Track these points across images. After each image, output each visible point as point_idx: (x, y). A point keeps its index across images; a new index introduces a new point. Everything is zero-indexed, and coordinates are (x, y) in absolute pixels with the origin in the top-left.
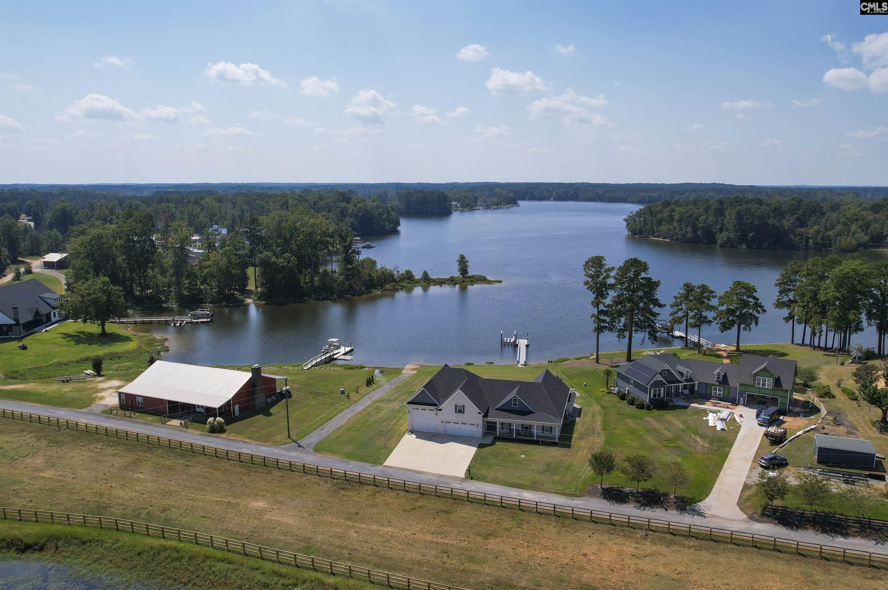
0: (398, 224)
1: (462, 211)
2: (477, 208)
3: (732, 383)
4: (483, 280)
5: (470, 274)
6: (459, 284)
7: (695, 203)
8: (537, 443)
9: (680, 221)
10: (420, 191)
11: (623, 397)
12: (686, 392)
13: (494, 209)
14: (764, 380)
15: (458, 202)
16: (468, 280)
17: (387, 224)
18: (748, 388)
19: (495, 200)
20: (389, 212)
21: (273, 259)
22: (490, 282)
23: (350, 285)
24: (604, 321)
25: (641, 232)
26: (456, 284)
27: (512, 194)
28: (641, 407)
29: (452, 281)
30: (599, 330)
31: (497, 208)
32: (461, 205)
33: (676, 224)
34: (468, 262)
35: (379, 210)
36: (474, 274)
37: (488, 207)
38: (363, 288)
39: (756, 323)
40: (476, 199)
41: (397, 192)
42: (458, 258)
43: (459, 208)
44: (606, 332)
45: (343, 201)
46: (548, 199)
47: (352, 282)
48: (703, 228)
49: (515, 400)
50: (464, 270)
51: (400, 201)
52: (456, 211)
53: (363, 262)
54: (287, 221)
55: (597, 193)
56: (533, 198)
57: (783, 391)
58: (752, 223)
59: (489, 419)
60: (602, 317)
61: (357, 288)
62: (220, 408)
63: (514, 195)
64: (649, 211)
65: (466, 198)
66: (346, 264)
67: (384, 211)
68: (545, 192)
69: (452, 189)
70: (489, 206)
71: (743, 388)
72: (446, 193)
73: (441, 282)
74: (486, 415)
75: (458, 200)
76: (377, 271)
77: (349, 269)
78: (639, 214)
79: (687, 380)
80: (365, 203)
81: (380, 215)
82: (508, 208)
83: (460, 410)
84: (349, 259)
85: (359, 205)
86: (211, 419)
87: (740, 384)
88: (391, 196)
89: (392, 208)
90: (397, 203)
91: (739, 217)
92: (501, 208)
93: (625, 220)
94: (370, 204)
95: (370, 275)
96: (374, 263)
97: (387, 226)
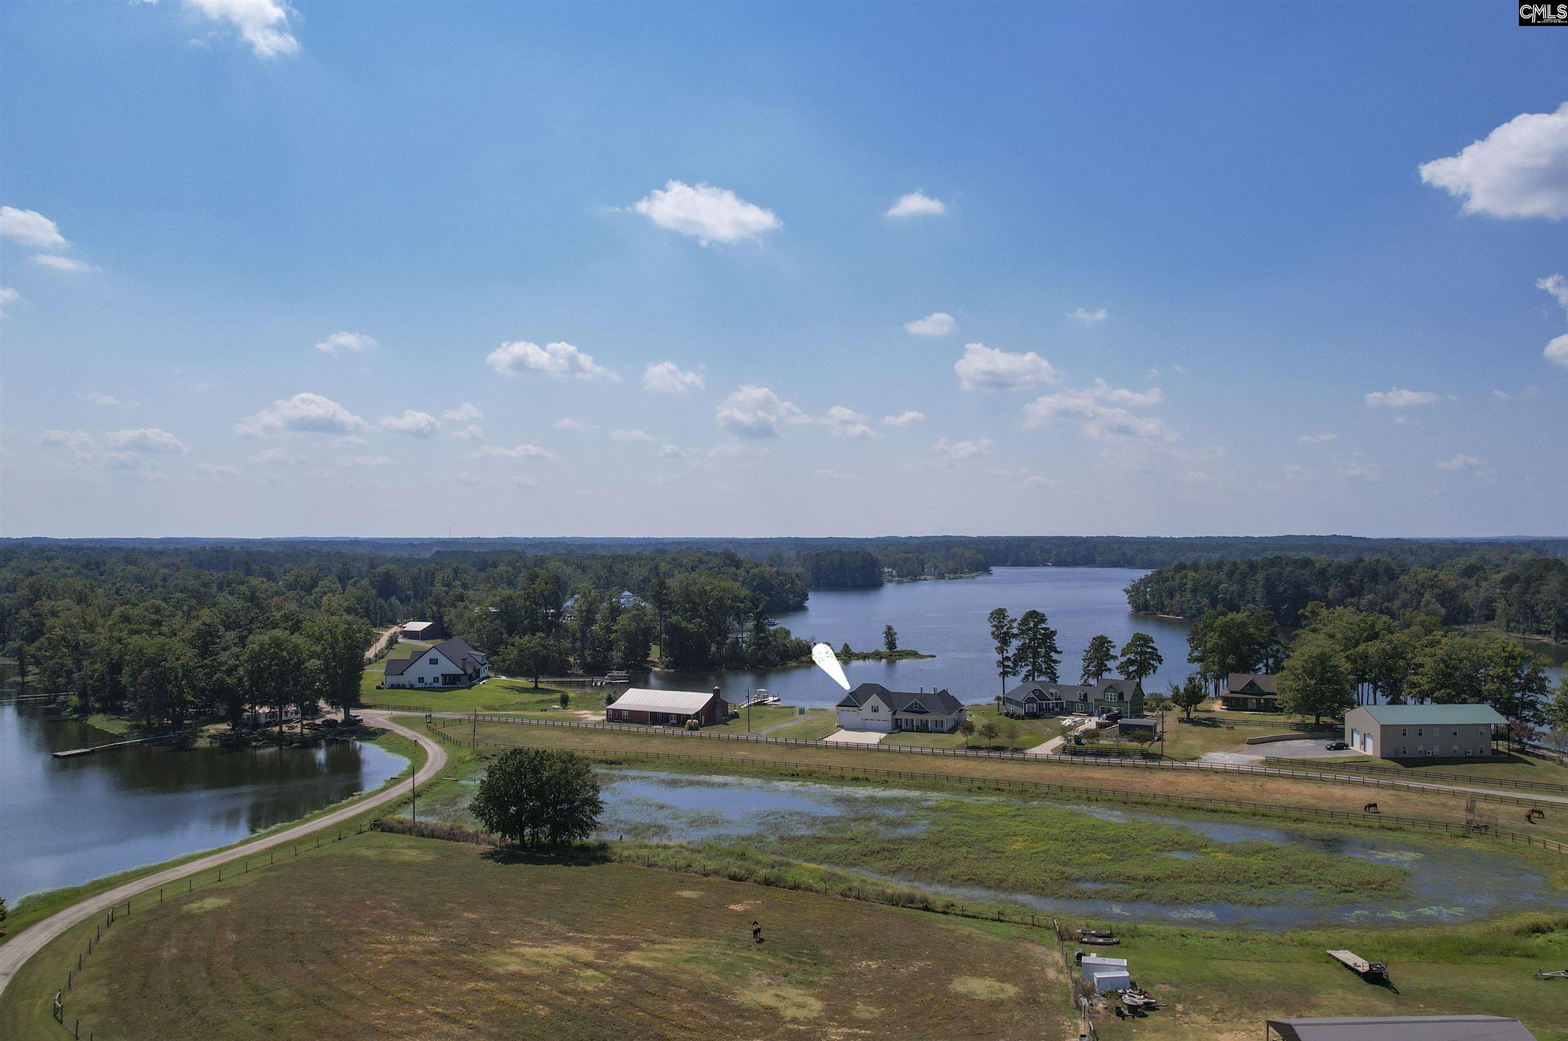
0: (806, 598)
1: (899, 582)
2: (922, 577)
3: (1091, 700)
4: (914, 654)
5: (898, 649)
6: (885, 658)
7: (1219, 566)
8: (931, 732)
9: (1194, 590)
10: (835, 552)
11: (1007, 715)
12: (1057, 709)
13: (950, 579)
14: (1111, 695)
15: (894, 569)
16: (896, 654)
17: (791, 596)
18: (1101, 703)
19: (951, 564)
20: (793, 581)
21: (684, 624)
22: (922, 657)
23: (764, 655)
24: (1008, 666)
25: (1146, 607)
26: (881, 658)
27: (980, 556)
28: (1019, 717)
29: (877, 656)
30: (1004, 674)
31: (956, 578)
32: (898, 573)
33: (1189, 595)
34: (896, 634)
35: (780, 578)
36: (904, 649)
37: (941, 577)
38: (778, 659)
39: (1154, 671)
40: (922, 564)
41: (798, 553)
42: (884, 629)
43: (895, 577)
44: (1011, 677)
45: (730, 566)
46: (1043, 564)
47: (765, 652)
48: (1224, 599)
49: (916, 704)
50: (891, 644)
51: (804, 567)
52: (890, 581)
53: (775, 631)
54: (695, 583)
55: (1123, 553)
56: (1017, 563)
57: (1124, 702)
58: (1285, 591)
59: (898, 716)
60: (1006, 663)
61: (771, 658)
62: (694, 715)
63: (985, 558)
64: (1158, 579)
65: (905, 561)
66: (757, 633)
67: (786, 580)
68: (1038, 553)
69: (886, 548)
70: (943, 574)
71: (1097, 703)
72: (874, 555)
73: (865, 657)
74: (894, 714)
75: (894, 565)
76: (791, 641)
77: (761, 638)
78: (1146, 581)
79: (1055, 699)
80: (761, 569)
81: (782, 585)
82: (973, 577)
83: (875, 710)
84: (761, 628)
85: (754, 570)
86: (689, 721)
87: (1095, 700)
88: (789, 559)
89: (797, 576)
90: (800, 570)
91: (1270, 585)
92: (961, 578)
93: (1127, 591)
94: (768, 570)
95: (784, 645)
96: (788, 633)
97: (791, 600)
